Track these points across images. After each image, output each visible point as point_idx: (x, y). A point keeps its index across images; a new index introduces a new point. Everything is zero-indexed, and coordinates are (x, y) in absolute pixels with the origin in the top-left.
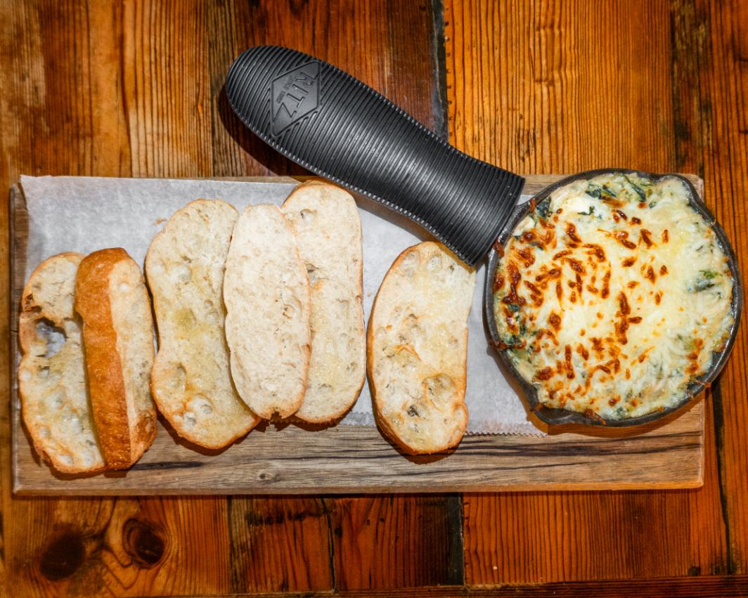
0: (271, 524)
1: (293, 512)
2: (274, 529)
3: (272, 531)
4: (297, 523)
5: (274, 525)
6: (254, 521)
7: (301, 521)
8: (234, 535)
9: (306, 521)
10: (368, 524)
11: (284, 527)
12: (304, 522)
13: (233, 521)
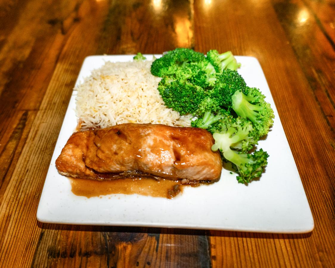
0: (65, 257)
1: (83, 250)
2: (66, 262)
3: (64, 263)
4: (84, 258)
5: (67, 258)
6: (53, 254)
7: (87, 257)
8: (36, 263)
9: (91, 258)
10: (137, 265)
11: (73, 261)
12: (89, 259)
13: (38, 252)
